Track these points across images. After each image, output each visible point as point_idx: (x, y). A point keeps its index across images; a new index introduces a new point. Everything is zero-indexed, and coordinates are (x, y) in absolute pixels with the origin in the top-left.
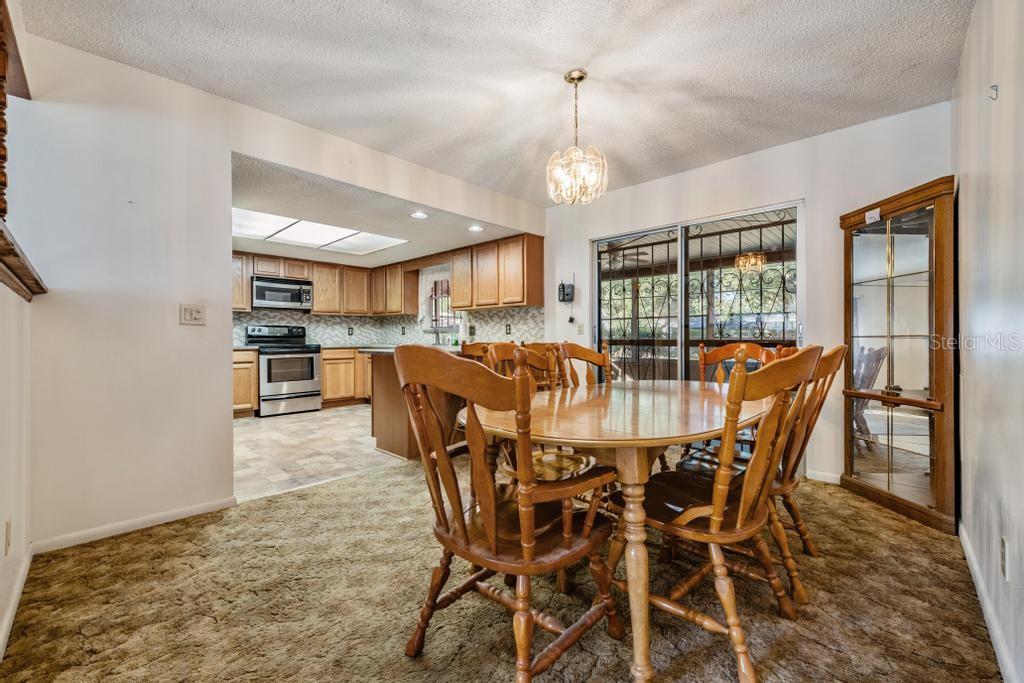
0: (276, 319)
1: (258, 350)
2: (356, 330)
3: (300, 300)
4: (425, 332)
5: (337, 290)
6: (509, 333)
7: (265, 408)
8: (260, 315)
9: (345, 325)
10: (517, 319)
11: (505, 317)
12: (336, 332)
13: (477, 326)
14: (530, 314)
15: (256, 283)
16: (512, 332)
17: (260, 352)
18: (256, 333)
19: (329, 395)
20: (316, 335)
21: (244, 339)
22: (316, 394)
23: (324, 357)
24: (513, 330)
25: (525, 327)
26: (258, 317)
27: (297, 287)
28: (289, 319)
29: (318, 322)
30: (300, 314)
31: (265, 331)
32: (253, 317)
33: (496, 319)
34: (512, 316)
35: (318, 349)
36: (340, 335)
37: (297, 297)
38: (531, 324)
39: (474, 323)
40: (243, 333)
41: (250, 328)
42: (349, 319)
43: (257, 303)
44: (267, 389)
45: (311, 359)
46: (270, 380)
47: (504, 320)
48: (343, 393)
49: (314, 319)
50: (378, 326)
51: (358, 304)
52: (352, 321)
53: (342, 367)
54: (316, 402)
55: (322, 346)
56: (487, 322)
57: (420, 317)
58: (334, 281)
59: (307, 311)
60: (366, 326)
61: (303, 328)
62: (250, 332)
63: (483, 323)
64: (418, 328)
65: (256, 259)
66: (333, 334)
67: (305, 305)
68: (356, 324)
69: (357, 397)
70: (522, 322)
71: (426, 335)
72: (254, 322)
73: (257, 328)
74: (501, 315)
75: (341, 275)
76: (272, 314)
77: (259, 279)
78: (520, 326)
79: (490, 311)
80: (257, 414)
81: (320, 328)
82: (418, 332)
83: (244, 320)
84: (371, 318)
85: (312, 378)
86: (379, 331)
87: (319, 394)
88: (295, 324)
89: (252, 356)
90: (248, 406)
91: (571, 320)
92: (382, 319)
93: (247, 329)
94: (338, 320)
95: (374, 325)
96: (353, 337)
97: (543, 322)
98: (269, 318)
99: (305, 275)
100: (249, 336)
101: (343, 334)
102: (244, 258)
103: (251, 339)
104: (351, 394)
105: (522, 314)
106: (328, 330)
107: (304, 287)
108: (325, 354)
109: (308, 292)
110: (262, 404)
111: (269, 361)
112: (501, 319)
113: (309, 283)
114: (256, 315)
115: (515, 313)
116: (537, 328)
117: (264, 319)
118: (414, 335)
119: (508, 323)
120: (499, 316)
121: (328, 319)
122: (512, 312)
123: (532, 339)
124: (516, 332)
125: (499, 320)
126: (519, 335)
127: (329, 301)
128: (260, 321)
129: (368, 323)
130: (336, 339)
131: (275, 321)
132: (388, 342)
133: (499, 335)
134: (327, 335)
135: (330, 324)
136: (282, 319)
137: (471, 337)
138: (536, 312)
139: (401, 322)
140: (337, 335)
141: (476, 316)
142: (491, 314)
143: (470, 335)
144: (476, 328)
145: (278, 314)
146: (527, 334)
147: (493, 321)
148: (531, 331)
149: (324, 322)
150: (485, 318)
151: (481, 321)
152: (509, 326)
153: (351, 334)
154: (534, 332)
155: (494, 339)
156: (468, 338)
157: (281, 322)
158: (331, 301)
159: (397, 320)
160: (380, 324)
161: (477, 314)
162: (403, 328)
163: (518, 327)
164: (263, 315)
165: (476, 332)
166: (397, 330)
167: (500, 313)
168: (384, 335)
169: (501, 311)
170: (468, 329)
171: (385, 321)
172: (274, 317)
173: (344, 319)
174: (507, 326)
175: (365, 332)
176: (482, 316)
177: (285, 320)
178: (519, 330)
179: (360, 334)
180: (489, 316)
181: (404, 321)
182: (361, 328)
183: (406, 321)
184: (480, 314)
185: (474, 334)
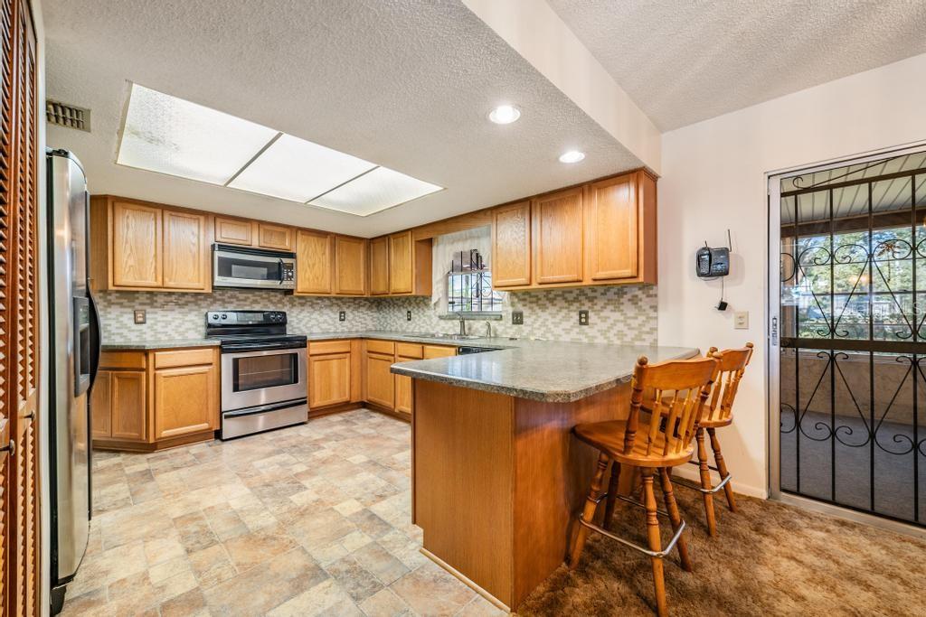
0: (247, 303)
1: (220, 347)
2: (349, 315)
3: (279, 277)
4: (441, 318)
5: (328, 264)
6: (586, 324)
7: (230, 428)
8: (225, 297)
9: (335, 309)
10: (600, 303)
11: (576, 300)
12: (326, 317)
13: (526, 312)
14: (628, 296)
15: (218, 254)
16: (590, 321)
17: (222, 349)
18: (221, 321)
19: (317, 402)
20: (301, 322)
21: (203, 330)
22: (301, 402)
23: (312, 352)
24: (593, 317)
25: (617, 315)
26: (223, 301)
27: (276, 260)
28: (266, 302)
29: (302, 305)
30: (279, 296)
31: (233, 318)
32: (215, 300)
33: (560, 303)
34: (591, 299)
35: (302, 342)
36: (331, 322)
37: (276, 273)
38: (630, 310)
39: (520, 307)
40: (201, 322)
41: (211, 315)
42: (342, 302)
43: (220, 281)
44: (232, 401)
45: (295, 356)
46: (236, 388)
47: (576, 305)
48: (336, 398)
49: (298, 301)
50: (375, 309)
51: (353, 282)
52: (344, 303)
53: (335, 363)
54: (301, 414)
55: (309, 338)
56: (543, 308)
57: (434, 299)
58: (324, 254)
59: (289, 292)
60: (361, 309)
61: (284, 314)
62: (211, 321)
63: (536, 308)
64: (430, 312)
65: (218, 220)
66: (321, 319)
67: (286, 284)
68: (349, 307)
69: (353, 401)
70: (611, 307)
71: (442, 322)
72: (217, 306)
73: (220, 314)
74: (570, 297)
75: (333, 246)
76: (242, 296)
77: (222, 247)
78: (606, 313)
80: (218, 435)
81: (304, 314)
82: (430, 318)
83: (204, 304)
84: (366, 299)
85: (296, 381)
86: (375, 315)
87: (305, 402)
88: (272, 308)
89: (209, 355)
90: (205, 426)
91: (723, 306)
92: (380, 302)
93: (206, 315)
94: (327, 302)
95: (370, 308)
96: (345, 323)
97: (655, 308)
98: (238, 300)
99: (286, 245)
100: (209, 326)
101: (333, 319)
102: (202, 218)
103: (212, 330)
104: (346, 398)
105: (610, 294)
106: (315, 315)
107: (286, 261)
108: (313, 348)
109: (291, 267)
110: (225, 422)
111: (236, 361)
112: (570, 302)
113: (292, 255)
114: (220, 297)
115: (598, 294)
116: (642, 318)
117: (232, 303)
118: (424, 322)
119: (584, 308)
120: (566, 300)
121: (315, 301)
122: (590, 294)
123: (631, 334)
124: (598, 321)
125: (566, 305)
126: (604, 326)
127: (318, 278)
128: (226, 305)
129: (364, 306)
130: (325, 326)
131: (246, 305)
132: (388, 329)
133: (566, 325)
134: (313, 322)
135: (317, 307)
136: (255, 302)
137: (516, 327)
138: (639, 293)
139: (406, 305)
140: (325, 321)
141: (524, 300)
142: (551, 296)
143: (513, 323)
144: (524, 314)
145: (250, 295)
146: (620, 326)
147: (555, 305)
148: (629, 321)
149: (310, 306)
150: (540, 302)
151: (534, 305)
152: (586, 313)
153: (343, 320)
154: (635, 323)
155: (557, 331)
156: (511, 328)
157: (254, 305)
158: (320, 279)
159: (400, 303)
160: (377, 307)
161: (526, 297)
162: (409, 312)
163: (602, 314)
164: (229, 297)
165: (525, 320)
166: (400, 315)
167: (567, 295)
168: (383, 320)
169: (571, 292)
170: (511, 317)
171: (383, 302)
172: (245, 300)
173: (335, 301)
174: (581, 313)
175: (359, 316)
176: (534, 299)
177: (259, 303)
178: (605, 319)
179: (353, 319)
180: (547, 299)
181: (410, 304)
182: (355, 312)
183: (414, 304)
184: (531, 297)
185: (522, 323)
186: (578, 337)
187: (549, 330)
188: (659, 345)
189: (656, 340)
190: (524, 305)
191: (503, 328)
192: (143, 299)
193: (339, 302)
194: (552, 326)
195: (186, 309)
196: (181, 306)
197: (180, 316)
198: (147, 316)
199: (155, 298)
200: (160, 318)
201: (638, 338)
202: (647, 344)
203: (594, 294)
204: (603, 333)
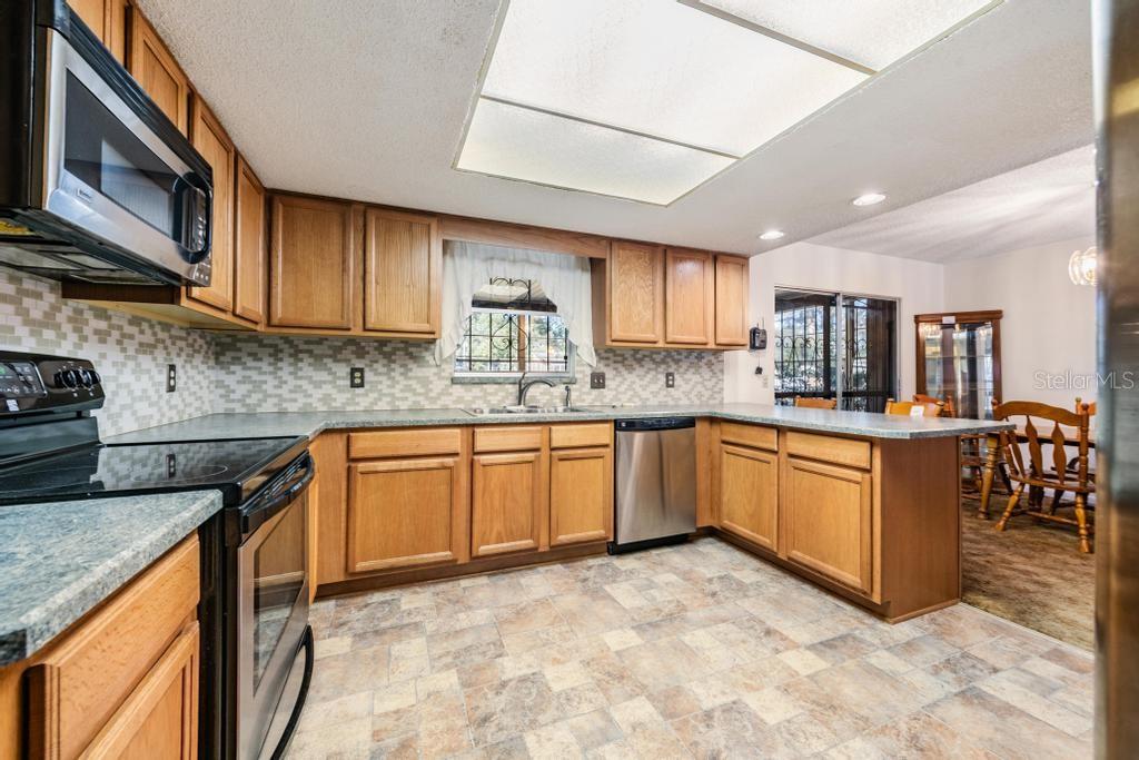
2: (180, 375)
4: (456, 381)
6: (672, 386)
9: (162, 356)
10: (684, 365)
11: (663, 362)
13: (609, 374)
14: (704, 361)
16: (676, 383)
24: (678, 380)
25: (696, 378)
33: (648, 364)
34: (677, 362)
36: (153, 394)
38: (706, 373)
39: (601, 367)
47: (663, 366)
50: (212, 362)
52: (173, 342)
56: (630, 369)
57: (440, 350)
63: (621, 369)
64: (430, 372)
68: (180, 354)
70: (692, 370)
71: (457, 389)
74: (658, 358)
78: (689, 375)
79: (636, 351)
82: (425, 382)
91: (759, 371)
95: (206, 358)
96: (176, 397)
97: (722, 371)
101: (157, 387)
105: (692, 358)
112: (658, 364)
115: (682, 357)
116: (714, 380)
118: (408, 388)
119: (671, 370)
120: (653, 360)
122: (676, 357)
123: (707, 394)
124: (682, 383)
125: (654, 366)
126: (686, 388)
132: (269, 407)
133: (654, 388)
135: (131, 349)
137: (595, 392)
138: (712, 358)
139: (347, 353)
140: (145, 394)
141: (607, 359)
142: (639, 356)
143: (592, 387)
144: (607, 376)
146: (699, 388)
147: (642, 366)
148: (706, 383)
150: (626, 362)
151: (619, 366)
152: (671, 374)
153: (173, 389)
154: (709, 384)
155: (645, 395)
156: (589, 394)
159: (317, 350)
160: (217, 355)
161: (610, 355)
162: (354, 370)
163: (686, 376)
165: (607, 383)
166: (323, 376)
167: (654, 356)
168: (243, 389)
169: (659, 353)
170: (589, 379)
171: (253, 347)
174: (668, 375)
175: (192, 379)
176: (620, 359)
178: (687, 381)
179: (185, 386)
180: (635, 359)
181: (361, 354)
182: (189, 368)
183: (374, 354)
184: (615, 355)
185: (603, 387)
186: (665, 399)
187: (636, 394)
188: (725, 401)
189: (723, 399)
190: (607, 365)
191: (577, 394)
193: (166, 337)
194: (639, 390)
201: (712, 397)
202: (717, 402)
203: (679, 357)
204: (687, 394)
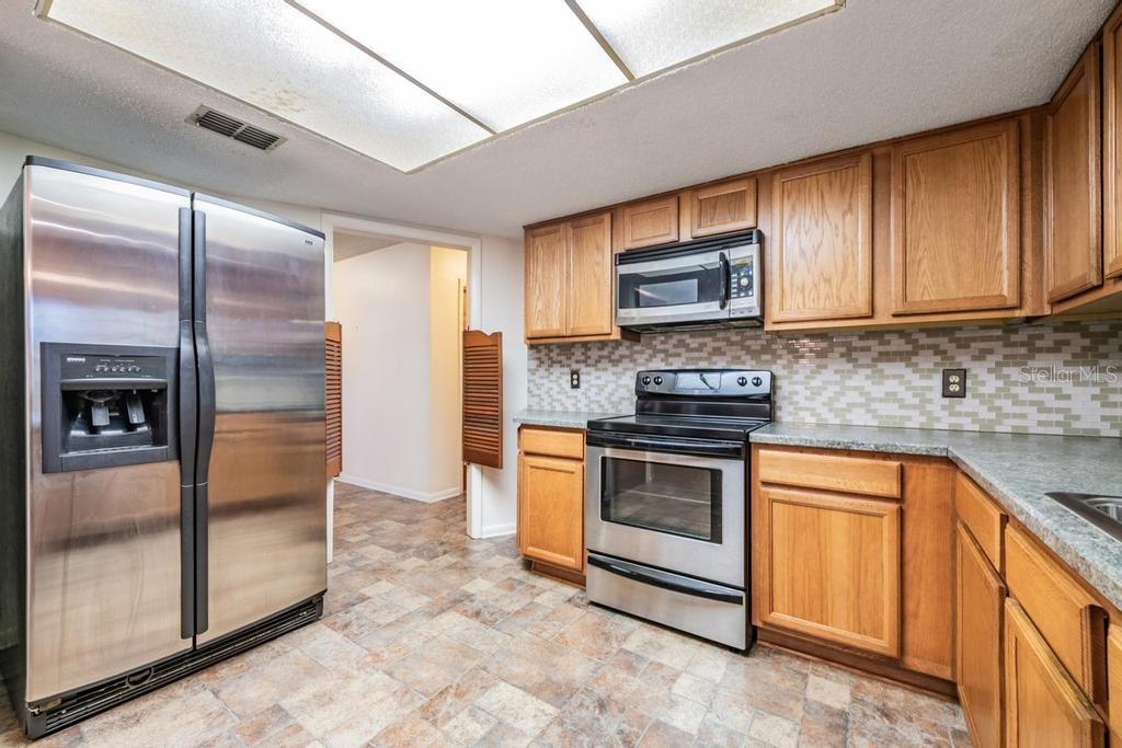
0: (704, 355)
2: (982, 378)
8: (669, 346)
9: (927, 361)
12: (891, 385)
22: (731, 596)
23: (762, 475)
26: (665, 351)
29: (821, 354)
36: (909, 398)
43: (637, 316)
45: (718, 477)
46: (606, 515)
49: (785, 345)
52: (963, 345)
59: (757, 325)
60: (1041, 361)
66: (878, 391)
67: (743, 305)
68: (981, 356)
76: (694, 343)
81: (828, 375)
87: (741, 601)
94: (899, 344)
96: (968, 404)
101: (920, 393)
109: (749, 265)
111: (605, 463)
113: (746, 237)
114: (662, 347)
117: (679, 355)
121: (857, 343)
127: (828, 281)
128: (671, 360)
129: (1056, 348)
130: (890, 410)
131: (701, 359)
134: (853, 397)
135: (864, 359)
136: (717, 351)
140: (890, 397)
145: (708, 340)
149: (842, 355)
153: (962, 394)
157: (715, 358)
158: (835, 280)
164: (675, 346)
172: (700, 349)
173: (924, 340)
175: (1031, 385)
177: (724, 354)
179: (999, 393)
182: (1014, 373)
192: (578, 353)
193: (943, 342)
195: (619, 369)
196: (615, 363)
197: (614, 378)
198: (582, 378)
199: (589, 353)
200: (594, 382)
